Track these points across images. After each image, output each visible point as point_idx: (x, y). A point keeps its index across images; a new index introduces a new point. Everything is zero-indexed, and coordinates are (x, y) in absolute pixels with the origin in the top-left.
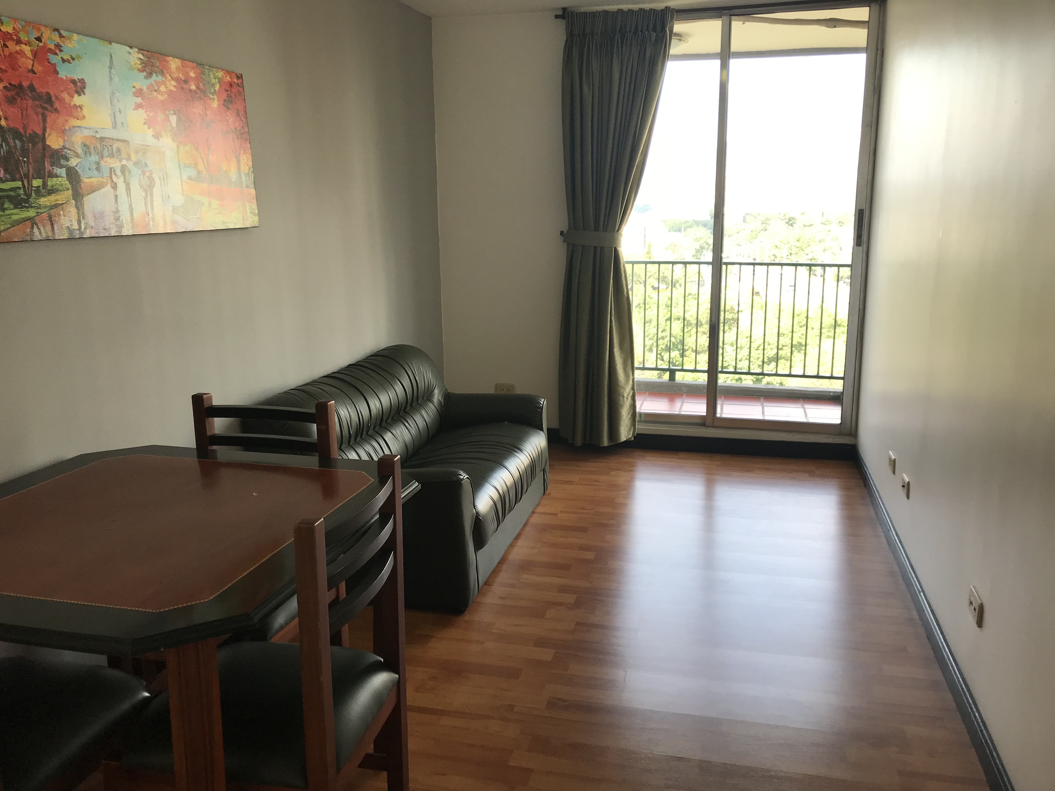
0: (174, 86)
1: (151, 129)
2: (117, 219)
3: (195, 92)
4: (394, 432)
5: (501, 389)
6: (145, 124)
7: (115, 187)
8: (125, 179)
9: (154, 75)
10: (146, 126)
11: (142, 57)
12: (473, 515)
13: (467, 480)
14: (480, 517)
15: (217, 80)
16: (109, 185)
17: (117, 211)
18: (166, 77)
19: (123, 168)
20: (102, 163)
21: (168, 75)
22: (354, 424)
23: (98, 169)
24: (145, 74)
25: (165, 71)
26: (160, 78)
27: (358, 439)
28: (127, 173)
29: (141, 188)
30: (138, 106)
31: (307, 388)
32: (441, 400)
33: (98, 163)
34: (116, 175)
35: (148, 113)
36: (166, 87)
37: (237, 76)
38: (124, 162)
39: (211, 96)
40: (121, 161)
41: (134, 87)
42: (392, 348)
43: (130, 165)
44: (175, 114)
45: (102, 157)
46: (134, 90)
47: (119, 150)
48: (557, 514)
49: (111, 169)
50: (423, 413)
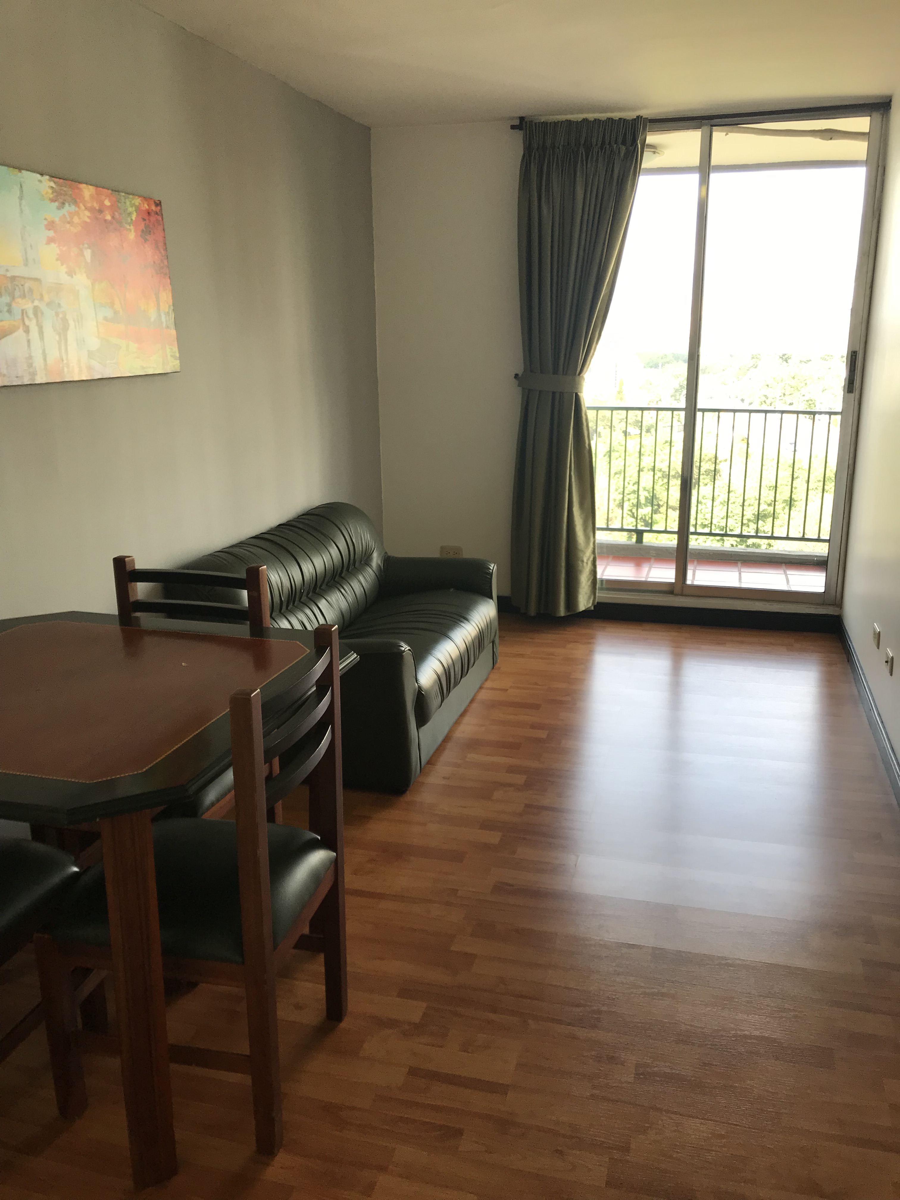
0: (88, 217)
1: (64, 266)
2: (30, 365)
3: (111, 223)
4: (329, 599)
5: (447, 553)
6: (57, 260)
7: (27, 331)
8: (37, 321)
9: (67, 205)
10: (59, 262)
11: (54, 186)
12: (415, 690)
13: (409, 653)
14: (423, 691)
15: (134, 209)
16: (21, 328)
17: (30, 357)
18: (79, 207)
19: (36, 310)
20: (14, 305)
21: (81, 205)
22: (285, 590)
23: (9, 311)
24: (56, 204)
25: (78, 200)
26: (73, 208)
27: (291, 606)
28: (39, 314)
29: (54, 331)
30: (50, 240)
31: (236, 550)
32: (380, 564)
33: (9, 305)
34: (28, 317)
35: (61, 247)
36: (80, 218)
37: (155, 203)
38: (36, 303)
39: (128, 227)
40: (33, 302)
41: (45, 219)
42: (324, 506)
43: (43, 306)
44: (89, 248)
45: (13, 298)
46: (46, 222)
47: (31, 290)
48: (507, 690)
49: (23, 310)
50: (361, 578)
